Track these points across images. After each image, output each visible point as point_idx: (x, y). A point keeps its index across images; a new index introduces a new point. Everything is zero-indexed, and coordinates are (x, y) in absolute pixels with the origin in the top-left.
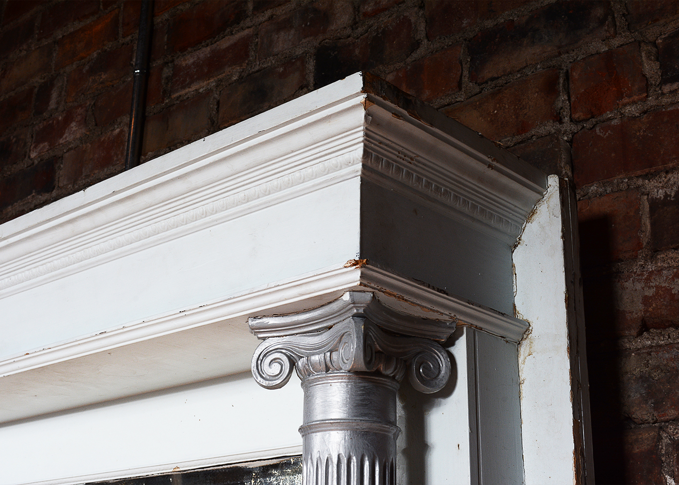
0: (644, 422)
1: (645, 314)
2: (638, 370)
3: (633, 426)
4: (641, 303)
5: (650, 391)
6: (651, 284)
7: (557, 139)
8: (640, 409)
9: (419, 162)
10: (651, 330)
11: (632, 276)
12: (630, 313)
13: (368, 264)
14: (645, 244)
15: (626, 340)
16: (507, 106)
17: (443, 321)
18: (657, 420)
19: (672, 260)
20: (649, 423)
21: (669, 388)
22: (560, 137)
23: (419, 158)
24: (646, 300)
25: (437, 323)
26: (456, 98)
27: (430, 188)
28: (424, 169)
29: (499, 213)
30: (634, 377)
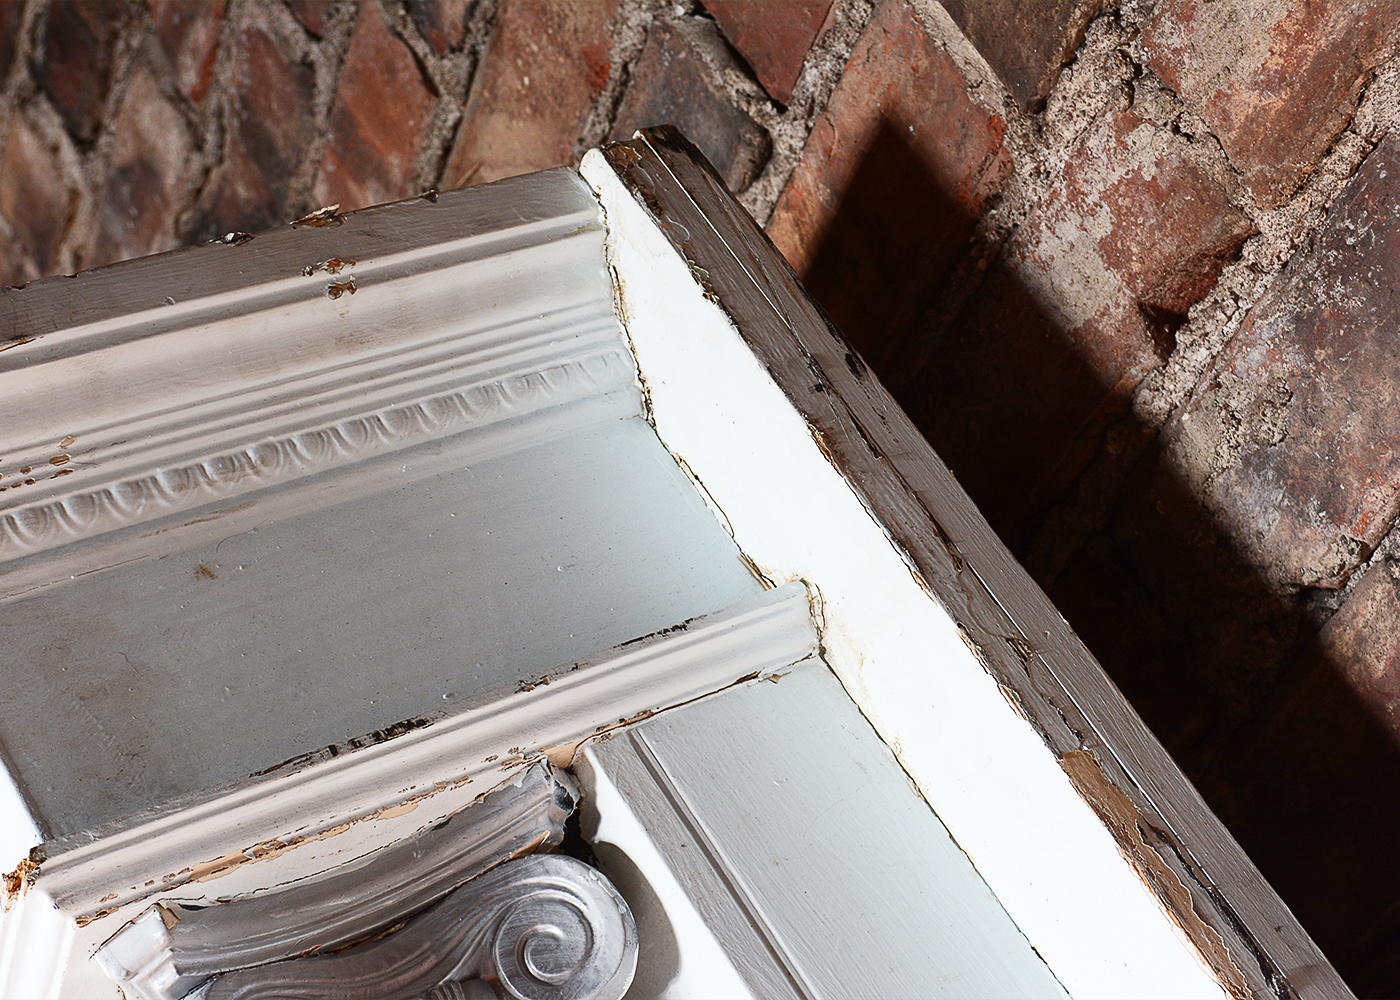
0: (1344, 574)
1: (1134, 290)
2: (1225, 447)
3: (1333, 603)
4: (1107, 269)
5: (1290, 481)
6: (1090, 200)
7: (667, 28)
8: (1306, 549)
9: (92, 449)
10: (1191, 314)
11: (1039, 217)
12: (1103, 314)
13: (42, 861)
14: (1002, 111)
15: (1145, 394)
16: (535, 48)
17: (501, 788)
18: (1364, 546)
19: (1084, 97)
20: (1356, 568)
21: (1323, 438)
22: (668, 19)
23: (79, 442)
24: (1111, 252)
25: (486, 804)
26: (445, 121)
27: (201, 479)
28: (128, 454)
29: (509, 369)
30: (1232, 472)
